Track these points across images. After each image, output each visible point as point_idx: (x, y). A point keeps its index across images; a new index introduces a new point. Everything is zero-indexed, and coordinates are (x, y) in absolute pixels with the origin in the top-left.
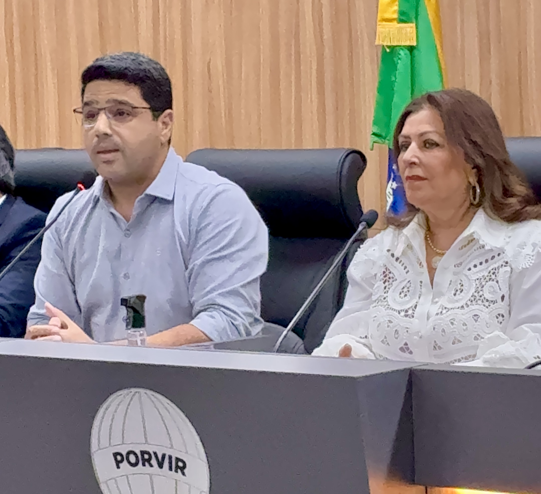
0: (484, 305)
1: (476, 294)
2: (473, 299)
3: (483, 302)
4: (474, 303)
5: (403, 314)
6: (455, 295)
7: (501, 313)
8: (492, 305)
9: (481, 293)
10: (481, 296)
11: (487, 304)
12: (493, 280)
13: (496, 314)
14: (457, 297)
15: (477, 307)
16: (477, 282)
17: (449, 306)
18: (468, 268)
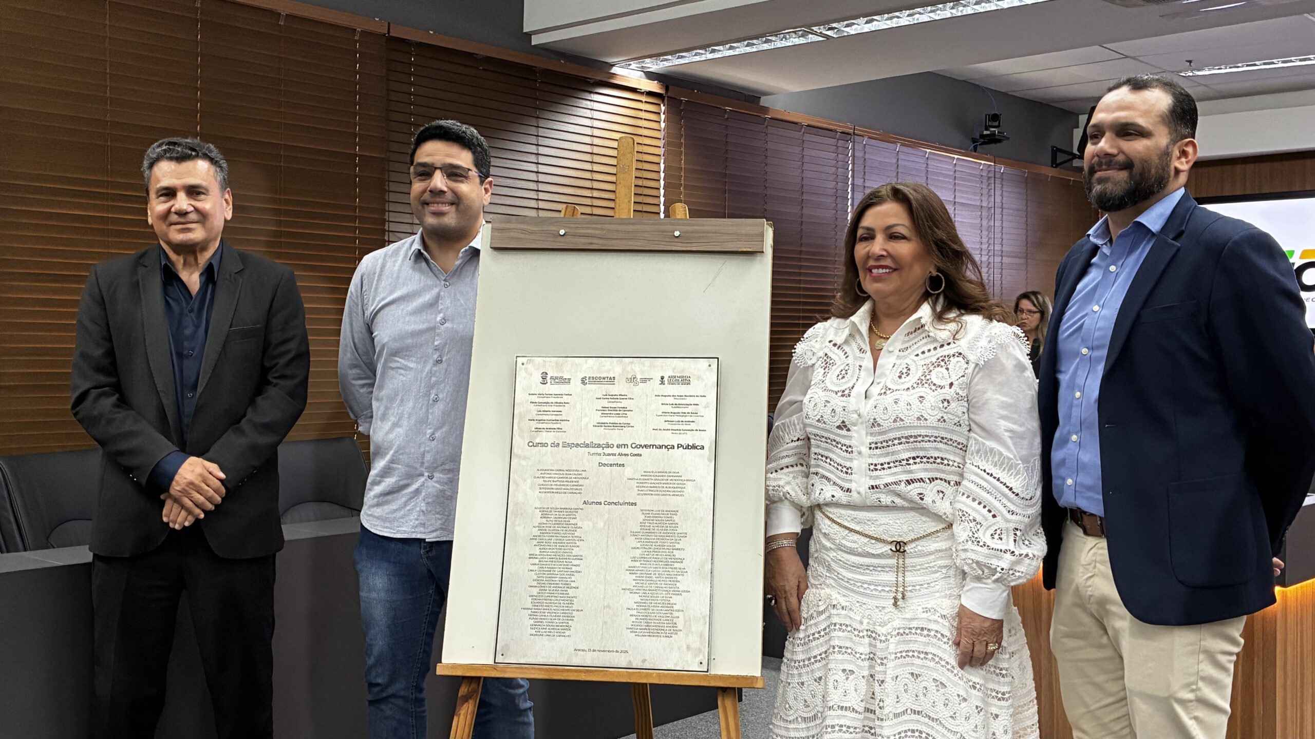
0: (931, 389)
1: (923, 378)
2: (919, 382)
3: (929, 385)
4: (920, 385)
5: (840, 394)
6: (900, 377)
7: (947, 398)
8: (939, 389)
9: (928, 377)
10: (928, 380)
11: (934, 388)
12: (942, 367)
13: (942, 398)
14: (903, 380)
15: (923, 389)
16: (925, 367)
17: (893, 387)
18: (916, 353)
